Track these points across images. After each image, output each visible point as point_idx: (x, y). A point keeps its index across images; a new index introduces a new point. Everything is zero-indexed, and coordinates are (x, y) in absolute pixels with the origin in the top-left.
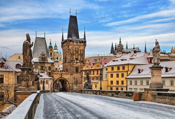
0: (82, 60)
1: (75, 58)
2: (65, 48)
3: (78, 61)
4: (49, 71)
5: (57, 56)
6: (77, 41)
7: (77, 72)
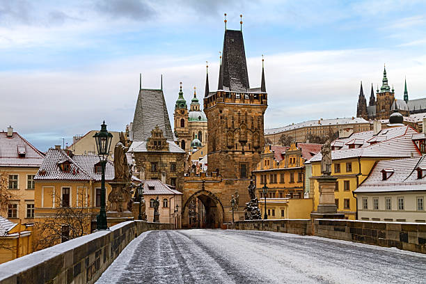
0: (256, 144)
1: (238, 140)
2: (213, 113)
3: (246, 148)
4: (173, 175)
5: (198, 128)
6: (242, 96)
7: (243, 175)
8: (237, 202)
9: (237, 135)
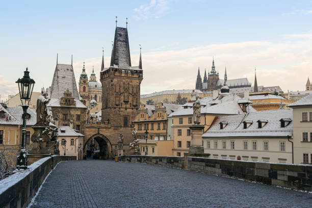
0: (135, 104)
2: (106, 82)
3: (128, 106)
4: (77, 123)
5: (95, 93)
7: (126, 125)
8: (122, 142)
9: (122, 97)
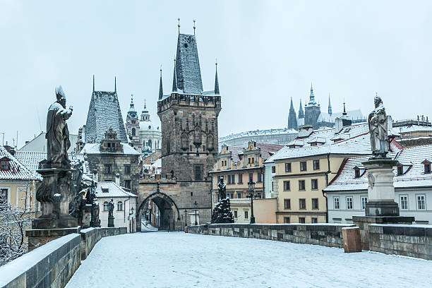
0: (210, 146)
1: (192, 142)
2: (167, 116)
3: (200, 150)
6: (197, 98)
7: (198, 178)
9: (191, 138)
